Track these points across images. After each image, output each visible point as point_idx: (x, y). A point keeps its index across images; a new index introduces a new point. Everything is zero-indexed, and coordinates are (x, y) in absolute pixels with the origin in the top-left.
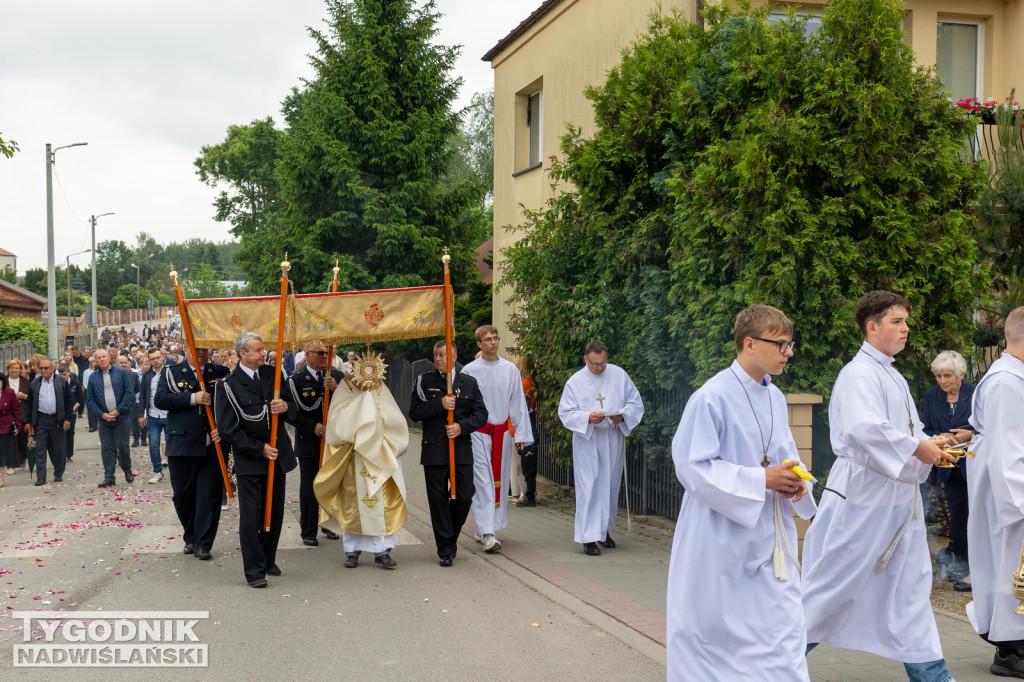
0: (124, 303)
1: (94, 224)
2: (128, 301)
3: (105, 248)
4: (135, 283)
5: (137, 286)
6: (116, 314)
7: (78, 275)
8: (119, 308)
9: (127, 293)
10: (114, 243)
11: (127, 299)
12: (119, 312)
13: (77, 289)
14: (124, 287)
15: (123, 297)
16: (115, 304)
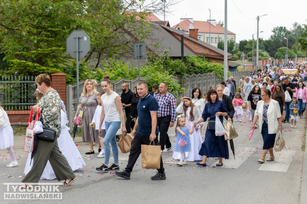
0: (281, 56)
1: (258, 20)
2: (282, 55)
3: (277, 30)
4: (286, 46)
5: (287, 48)
6: (276, 61)
7: (262, 43)
8: (278, 58)
9: (282, 51)
10: (281, 28)
11: (282, 54)
12: (277, 60)
13: (261, 49)
14: (281, 48)
15: (280, 53)
16: (276, 57)
